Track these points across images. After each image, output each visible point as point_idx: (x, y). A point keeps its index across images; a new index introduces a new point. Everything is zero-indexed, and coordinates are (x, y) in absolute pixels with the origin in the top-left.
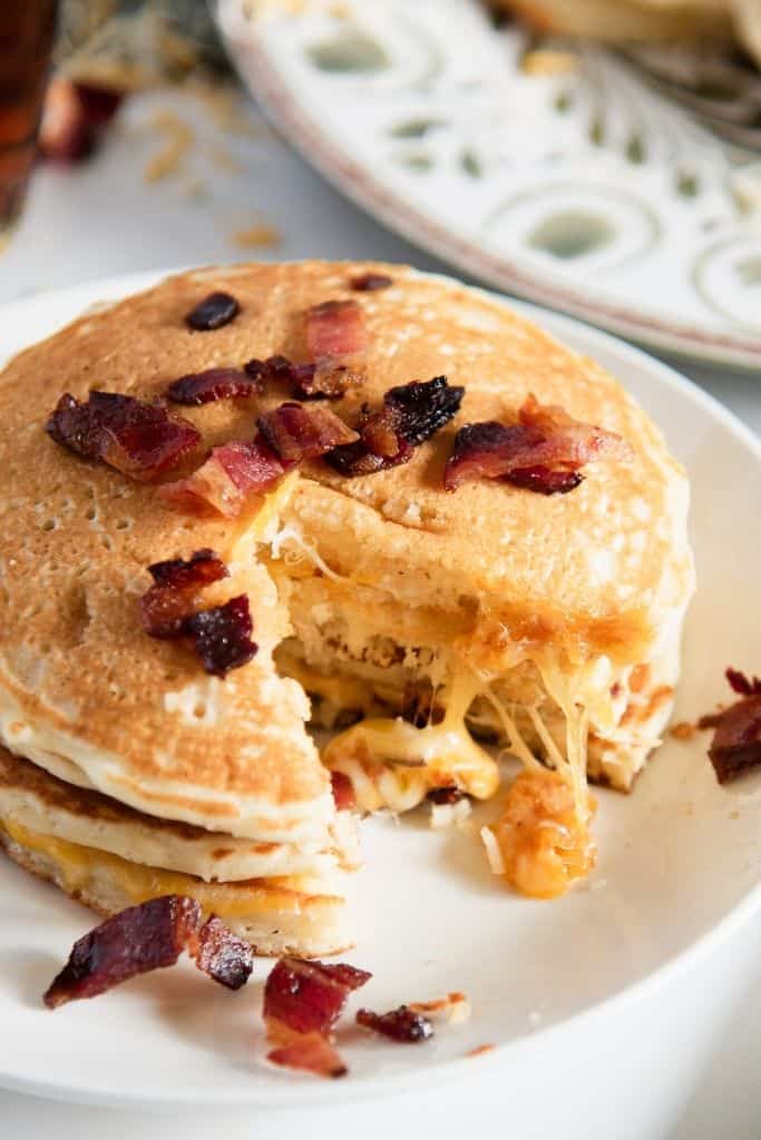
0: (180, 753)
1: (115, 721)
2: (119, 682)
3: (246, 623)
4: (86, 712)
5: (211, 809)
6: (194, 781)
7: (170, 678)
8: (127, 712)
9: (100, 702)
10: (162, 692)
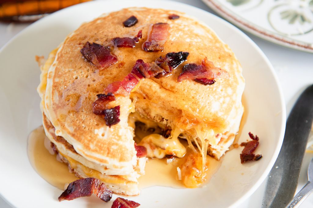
0: (96, 145)
1: (82, 134)
2: (85, 124)
3: (118, 114)
4: (75, 131)
5: (102, 161)
6: (99, 153)
7: (97, 125)
8: (85, 132)
9: (79, 128)
10: (95, 128)
